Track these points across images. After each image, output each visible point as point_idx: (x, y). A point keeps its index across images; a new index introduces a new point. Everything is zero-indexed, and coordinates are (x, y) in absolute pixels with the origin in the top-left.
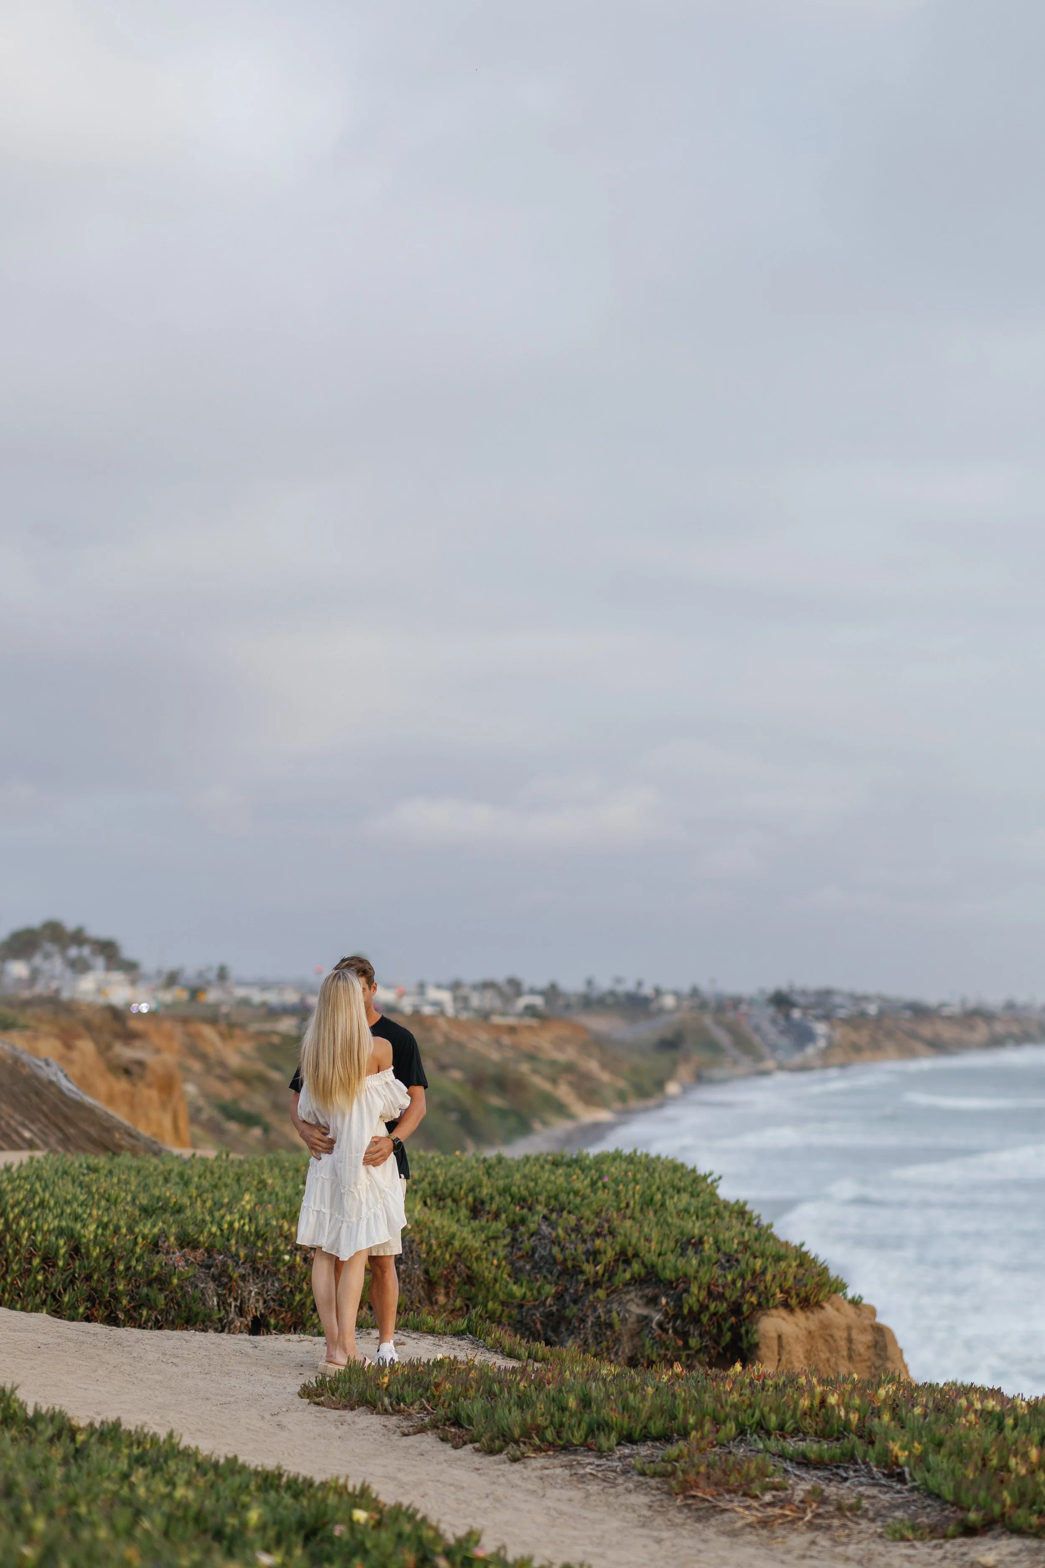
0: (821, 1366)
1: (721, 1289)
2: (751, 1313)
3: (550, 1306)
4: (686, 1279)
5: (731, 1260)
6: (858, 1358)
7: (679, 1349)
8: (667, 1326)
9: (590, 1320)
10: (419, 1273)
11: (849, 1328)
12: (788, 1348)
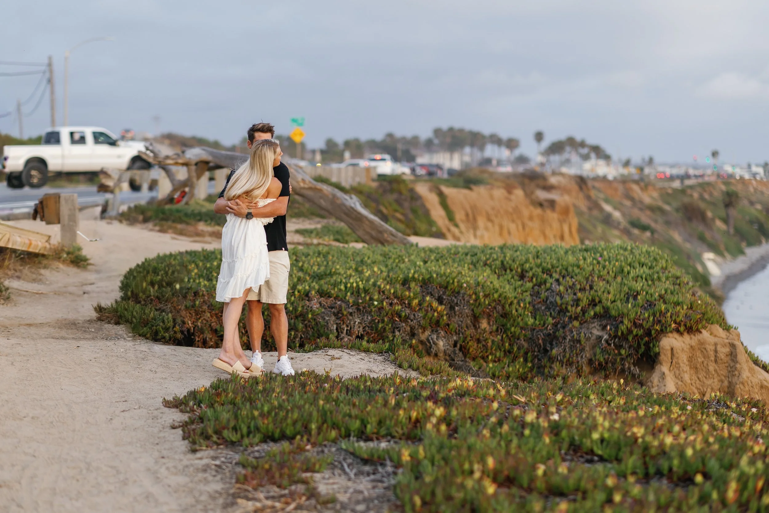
0: (698, 366)
1: (641, 322)
2: (657, 335)
3: (550, 330)
4: (622, 315)
5: (651, 304)
6: (720, 361)
7: (616, 355)
8: (610, 342)
9: (569, 338)
10: (467, 311)
11: (716, 344)
12: (677, 355)
